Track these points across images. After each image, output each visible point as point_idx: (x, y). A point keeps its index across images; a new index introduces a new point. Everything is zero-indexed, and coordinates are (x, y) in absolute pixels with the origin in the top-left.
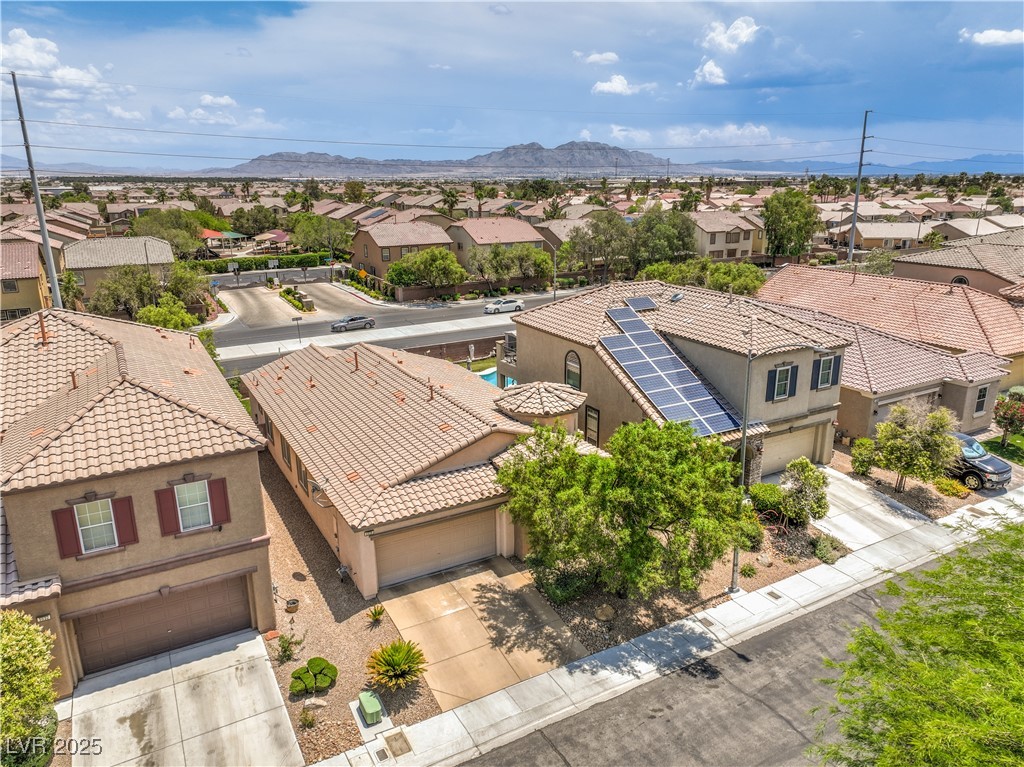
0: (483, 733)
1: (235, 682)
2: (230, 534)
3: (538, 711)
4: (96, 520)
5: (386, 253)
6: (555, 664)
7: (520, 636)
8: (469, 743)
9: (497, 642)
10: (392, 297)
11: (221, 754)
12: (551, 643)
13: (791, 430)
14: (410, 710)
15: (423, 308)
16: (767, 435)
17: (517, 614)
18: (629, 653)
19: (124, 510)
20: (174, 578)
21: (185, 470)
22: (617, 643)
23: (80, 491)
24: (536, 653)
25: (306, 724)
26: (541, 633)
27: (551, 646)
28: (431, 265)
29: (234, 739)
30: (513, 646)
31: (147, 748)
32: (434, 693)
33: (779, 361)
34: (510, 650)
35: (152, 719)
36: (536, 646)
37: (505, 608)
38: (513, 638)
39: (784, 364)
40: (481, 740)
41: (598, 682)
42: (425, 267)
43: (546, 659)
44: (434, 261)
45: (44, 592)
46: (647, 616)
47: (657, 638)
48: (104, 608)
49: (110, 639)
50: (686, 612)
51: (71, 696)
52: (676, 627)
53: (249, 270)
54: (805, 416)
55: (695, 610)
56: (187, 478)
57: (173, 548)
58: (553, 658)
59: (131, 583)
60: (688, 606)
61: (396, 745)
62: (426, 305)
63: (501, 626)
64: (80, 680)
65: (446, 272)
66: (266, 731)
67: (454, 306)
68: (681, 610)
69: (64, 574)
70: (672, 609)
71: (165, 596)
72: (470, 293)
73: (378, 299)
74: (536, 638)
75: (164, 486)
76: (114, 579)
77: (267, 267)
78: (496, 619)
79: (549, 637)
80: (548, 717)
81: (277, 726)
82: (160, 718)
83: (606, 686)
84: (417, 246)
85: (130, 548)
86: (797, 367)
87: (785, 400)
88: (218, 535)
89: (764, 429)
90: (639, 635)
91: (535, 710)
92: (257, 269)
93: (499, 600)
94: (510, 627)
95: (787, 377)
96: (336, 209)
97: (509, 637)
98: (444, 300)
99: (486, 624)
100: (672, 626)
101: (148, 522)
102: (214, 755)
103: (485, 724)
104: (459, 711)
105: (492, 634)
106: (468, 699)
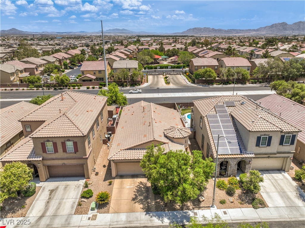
0: (113, 222)
1: (73, 189)
2: (78, 155)
3: (130, 222)
4: (49, 146)
5: (196, 68)
6: (144, 211)
7: (141, 200)
8: (109, 224)
9: (134, 199)
10: (194, 82)
11: (61, 205)
12: (147, 204)
13: (268, 157)
14: (103, 210)
15: (201, 86)
16: (254, 158)
17: (144, 193)
18: (165, 215)
19: (55, 145)
20: (66, 162)
21: (69, 138)
22: (165, 211)
23: (46, 140)
24: (141, 206)
25: (80, 205)
26: (147, 201)
27: (146, 205)
28: (205, 74)
29: (65, 203)
30: (137, 202)
31: (50, 198)
32: (110, 207)
33: (263, 134)
34: (135, 203)
35: (54, 192)
36: (143, 204)
37: (142, 190)
38: (138, 200)
39: (264, 135)
40: (112, 224)
41: (150, 220)
42: (204, 74)
43: (143, 208)
44: (207, 72)
45: (39, 159)
46: (179, 206)
47: (177, 213)
48: (52, 165)
49: (55, 171)
50: (192, 209)
51: (45, 181)
52: (185, 212)
53: (163, 69)
54: (275, 154)
55: (195, 209)
56: (69, 140)
57: (65, 155)
58: (144, 209)
59: (57, 161)
60: (194, 207)
61: (94, 217)
62: (202, 85)
63: (138, 195)
64: (48, 178)
65: (210, 76)
66: (72, 203)
67: (211, 86)
68: (191, 207)
69: (44, 156)
70: (188, 206)
71: (64, 165)
72: (219, 83)
73: (190, 82)
74: (144, 202)
75: (63, 141)
76: (53, 159)
77: (168, 68)
78: (138, 193)
79: (148, 203)
80: (132, 225)
81: (74, 203)
82: (55, 193)
83: (152, 222)
84: (207, 66)
85: (56, 153)
86: (271, 137)
87: (265, 147)
88: (76, 154)
89: (253, 156)
90: (173, 211)
91: (129, 221)
92: (165, 68)
93: (142, 188)
94: (140, 196)
95: (267, 139)
96: (196, 50)
97: (138, 199)
98: (209, 84)
99: (134, 193)
100: (184, 211)
101: (60, 149)
102: (59, 205)
103: (116, 220)
104: (113, 214)
105: (134, 197)
106: (117, 212)
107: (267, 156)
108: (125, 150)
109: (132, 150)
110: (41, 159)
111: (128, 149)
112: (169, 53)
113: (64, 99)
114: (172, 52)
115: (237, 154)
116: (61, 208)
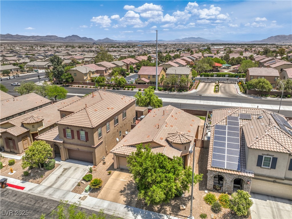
0: (96, 206)
1: (81, 172)
3: (109, 210)
4: (69, 131)
5: (252, 77)
6: (125, 204)
7: (127, 194)
8: (92, 206)
9: (121, 192)
10: (245, 93)
11: (66, 182)
12: (131, 199)
13: (274, 182)
14: (93, 194)
15: (252, 98)
16: (253, 178)
17: (133, 188)
18: (141, 212)
19: (72, 132)
20: (81, 148)
21: (82, 128)
22: (143, 209)
23: (66, 127)
24: (125, 199)
25: (79, 185)
26: (132, 195)
27: (130, 199)
28: (258, 84)
29: (70, 181)
30: (123, 194)
31: (61, 175)
32: (100, 193)
33: (265, 153)
34: (121, 195)
35: (66, 171)
36: (127, 197)
37: (132, 186)
38: (125, 193)
39: (267, 155)
40: (94, 207)
41: (126, 213)
42: (256, 85)
44: (260, 83)
45: (60, 142)
46: (158, 208)
47: (152, 214)
48: (72, 149)
50: (169, 214)
51: (64, 161)
52: (161, 215)
53: (220, 77)
54: (283, 180)
55: (172, 215)
56: (82, 130)
57: (79, 142)
58: (126, 202)
59: (73, 146)
60: (171, 213)
61: (84, 198)
62: (254, 96)
63: (127, 189)
64: (68, 159)
65: (263, 87)
66: (74, 182)
67: (263, 98)
68: (168, 213)
69: (65, 140)
70: (166, 211)
71: (78, 151)
72: (274, 95)
73: (241, 92)
74: (129, 196)
75: (78, 130)
76: (71, 144)
77: (225, 77)
78: (127, 187)
79: (132, 198)
80: (109, 213)
81: (76, 182)
82: (67, 171)
83: (127, 215)
84: (264, 76)
85: (73, 139)
86: (277, 158)
87: (268, 169)
88: (86, 143)
89: (252, 175)
90: (150, 211)
92: (222, 77)
93: (134, 183)
94: (128, 190)
95: (270, 161)
96: (264, 59)
97: (125, 192)
98: (262, 96)
99: (124, 186)
100: (161, 214)
101: (76, 137)
103: (98, 205)
104: (99, 200)
105: (123, 189)
106: (103, 199)
107: (273, 180)
108: (127, 147)
109: (133, 147)
110: (62, 142)
111: (130, 146)
112: (233, 61)
113: (94, 96)
114: (237, 61)
115: (234, 171)
116: (65, 184)
